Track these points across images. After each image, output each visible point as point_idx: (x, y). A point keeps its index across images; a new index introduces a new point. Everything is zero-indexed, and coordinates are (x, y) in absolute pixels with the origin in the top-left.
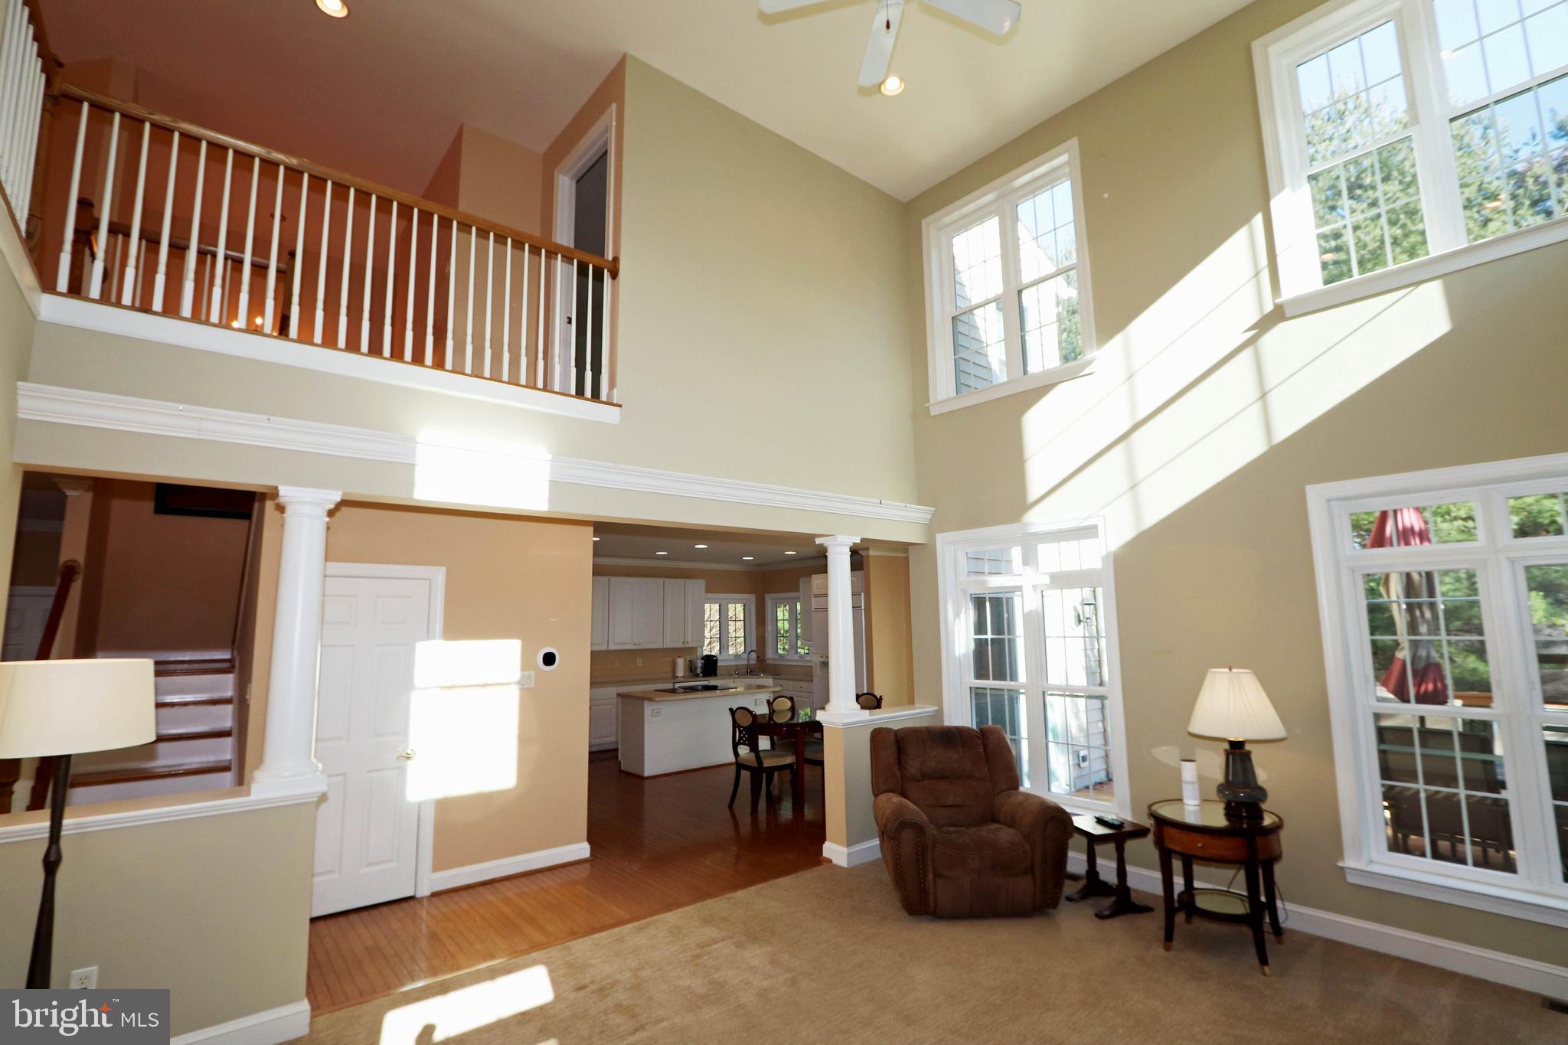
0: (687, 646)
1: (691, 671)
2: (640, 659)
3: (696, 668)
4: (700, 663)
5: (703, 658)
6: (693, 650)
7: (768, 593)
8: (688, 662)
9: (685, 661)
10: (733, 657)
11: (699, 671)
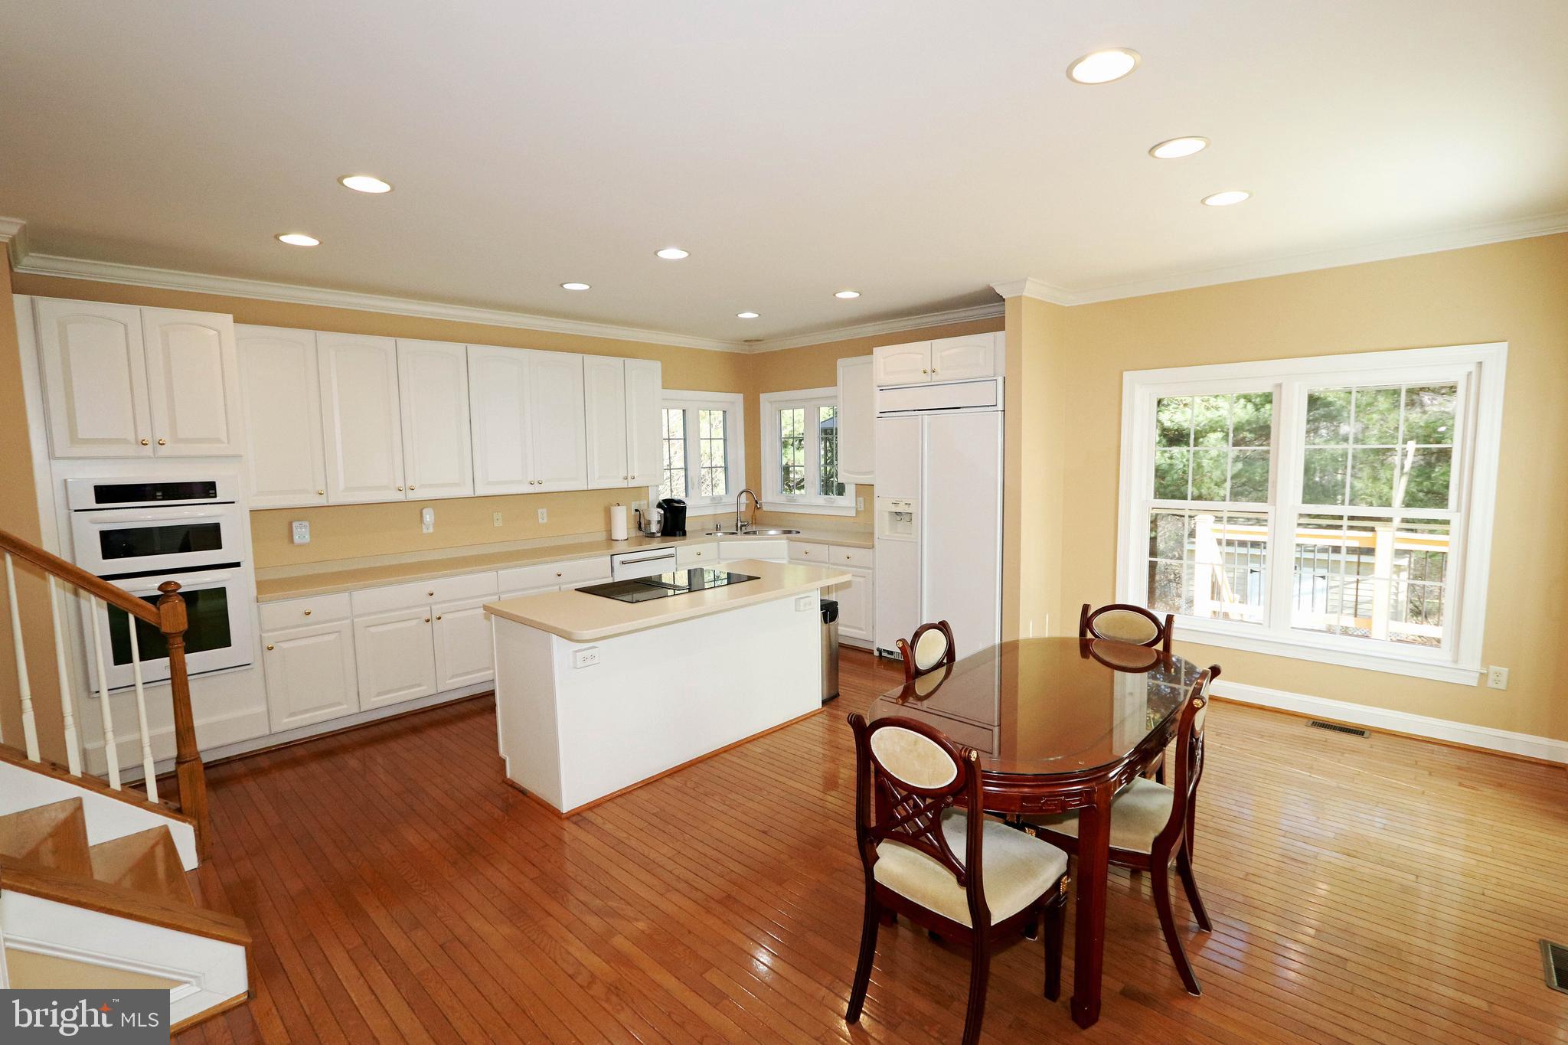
0: (632, 484)
1: (640, 528)
2: (545, 510)
3: (649, 523)
4: (655, 516)
5: (660, 506)
6: (640, 491)
7: (769, 390)
8: (633, 512)
9: (629, 509)
10: (708, 501)
11: (654, 528)
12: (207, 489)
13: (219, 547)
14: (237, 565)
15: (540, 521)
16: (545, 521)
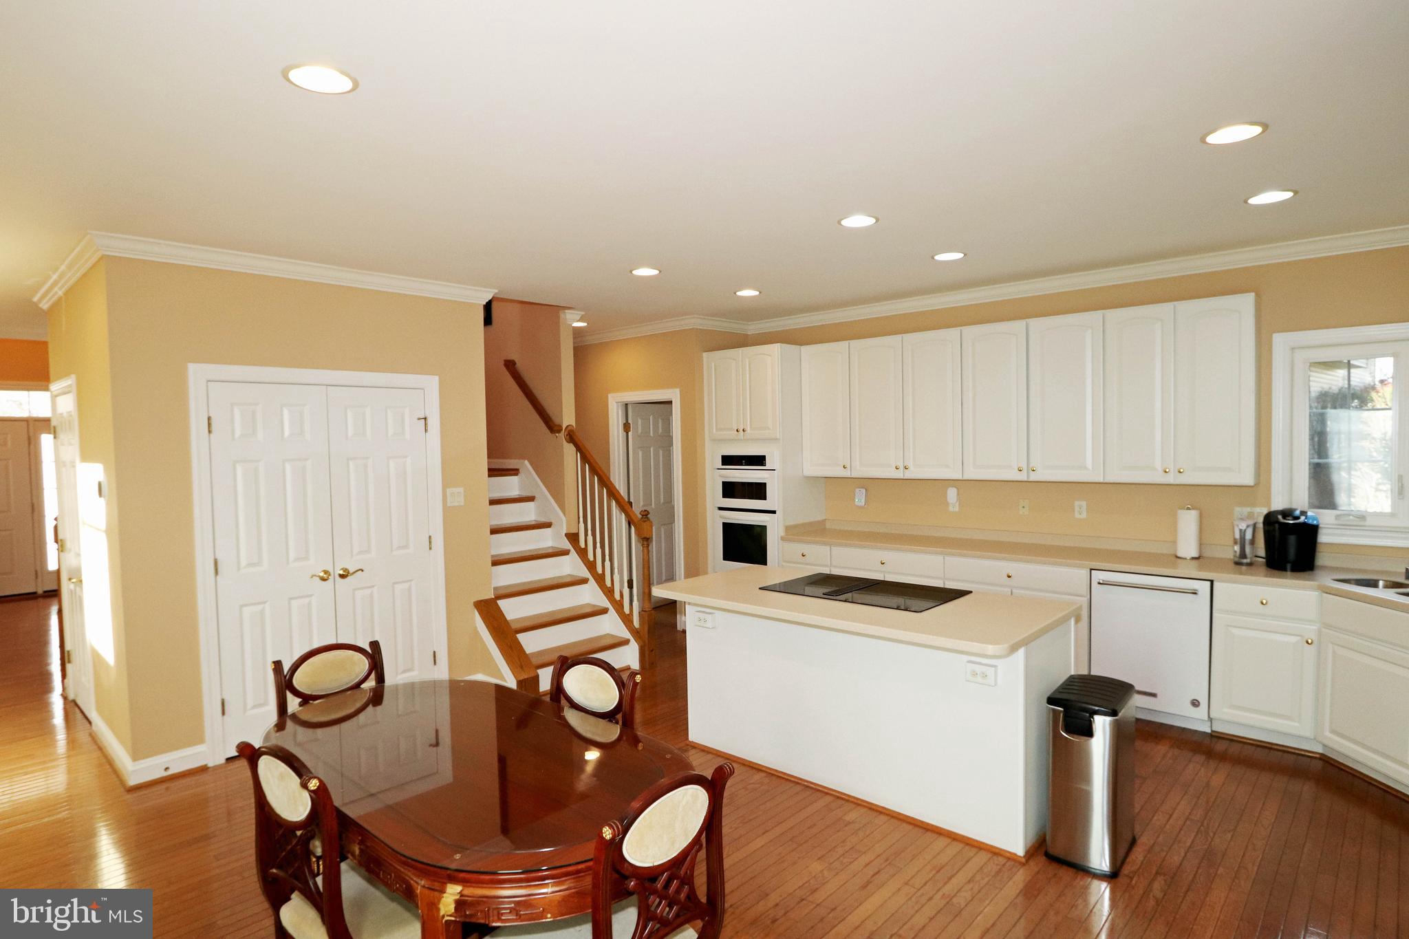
12: (759, 461)
13: (765, 498)
14: (774, 512)
15: (1077, 516)
16: (1084, 515)
